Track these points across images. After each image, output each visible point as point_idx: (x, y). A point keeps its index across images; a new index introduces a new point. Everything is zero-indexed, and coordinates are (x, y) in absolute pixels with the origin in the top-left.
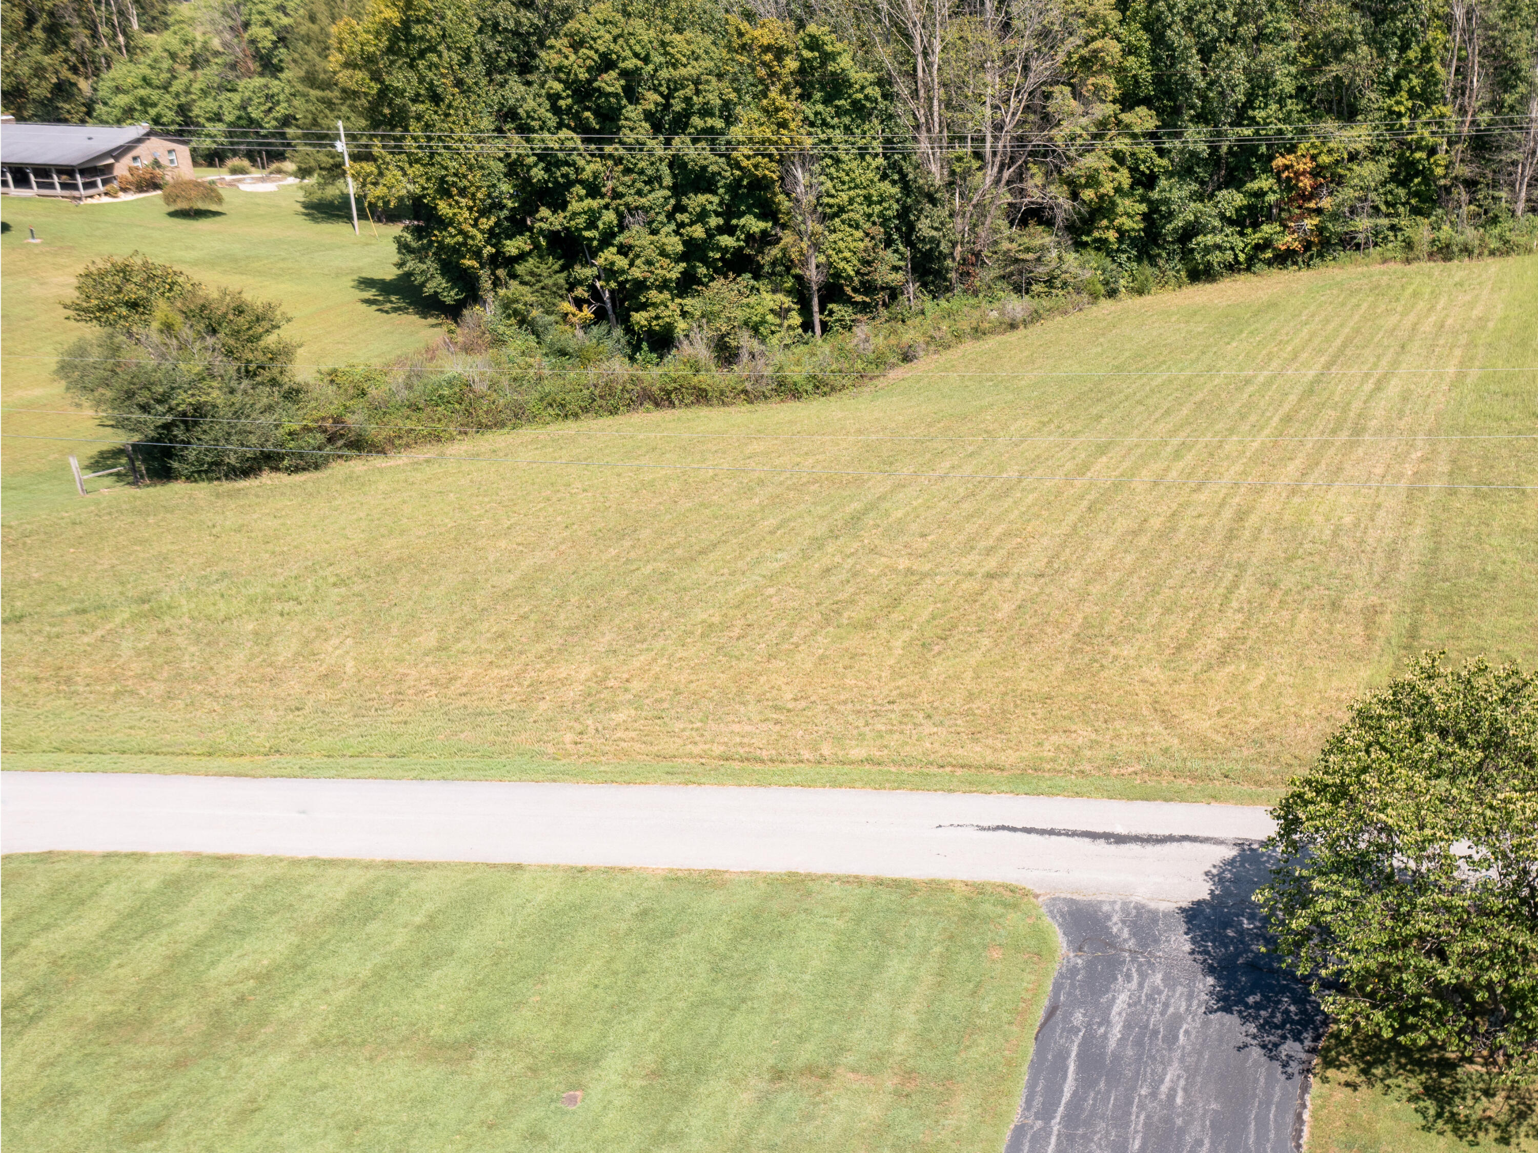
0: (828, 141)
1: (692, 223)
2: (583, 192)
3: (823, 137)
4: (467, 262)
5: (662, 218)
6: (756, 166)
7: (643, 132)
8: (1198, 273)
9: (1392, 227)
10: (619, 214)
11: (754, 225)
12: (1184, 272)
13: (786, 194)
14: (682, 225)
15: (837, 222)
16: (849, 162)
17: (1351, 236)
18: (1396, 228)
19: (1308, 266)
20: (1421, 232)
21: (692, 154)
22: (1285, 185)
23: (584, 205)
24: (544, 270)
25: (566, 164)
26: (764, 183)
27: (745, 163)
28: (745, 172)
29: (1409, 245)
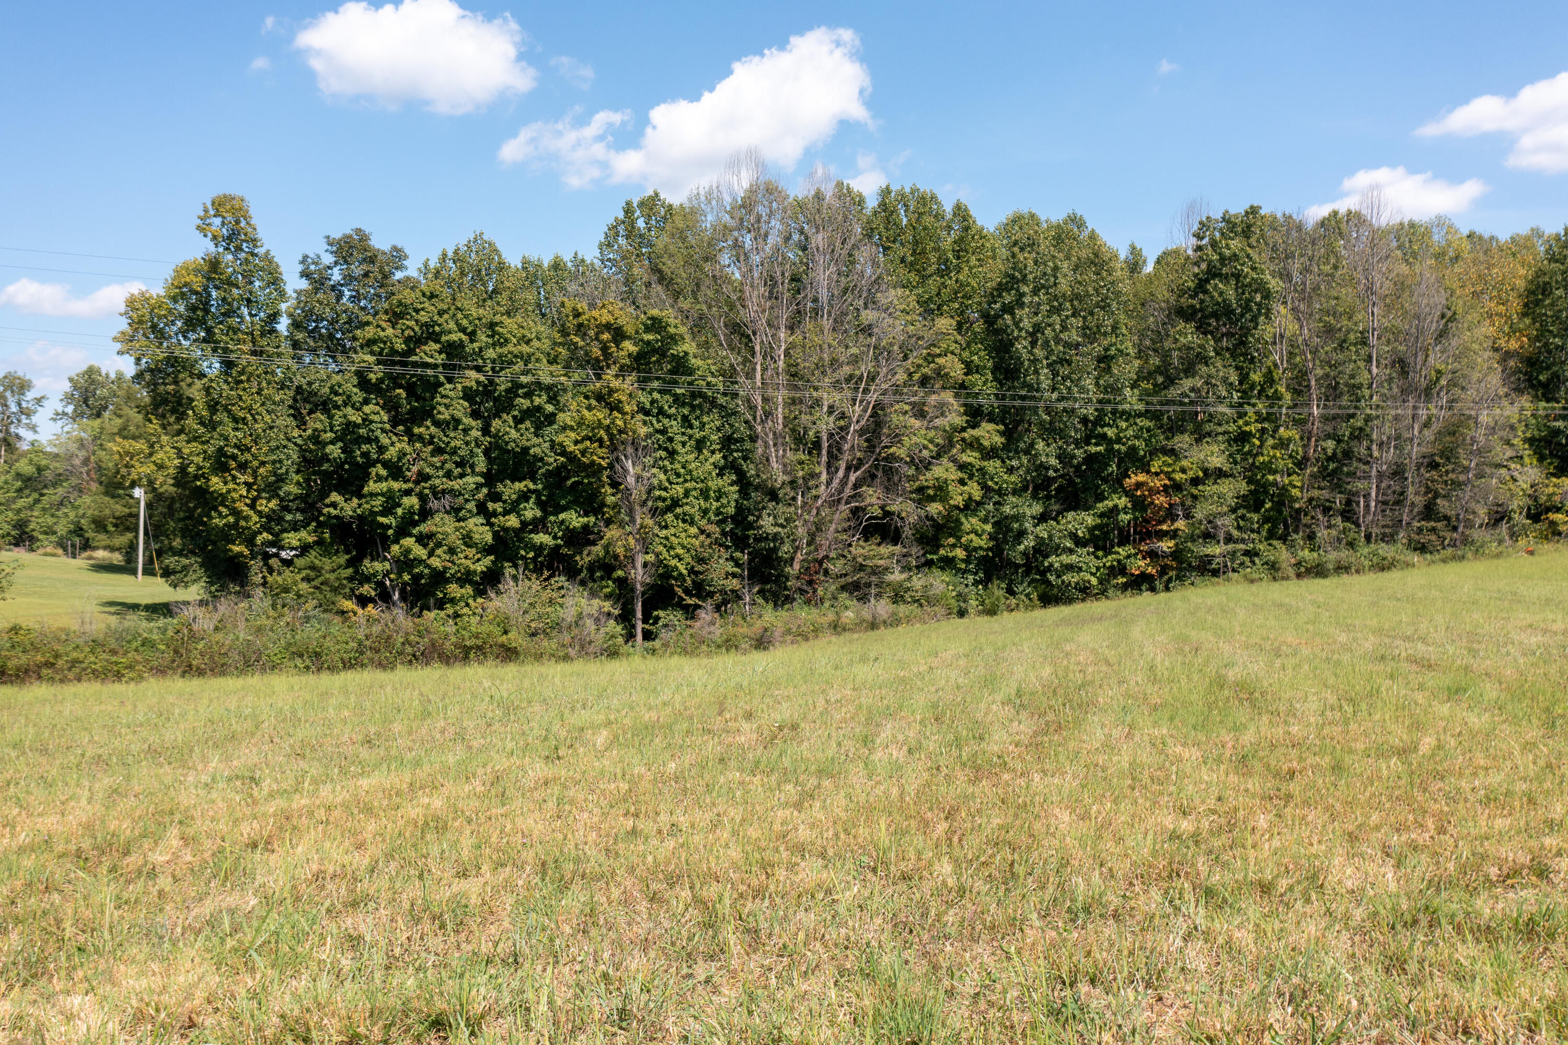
0: (663, 432)
1: (506, 513)
2: (384, 473)
4: (236, 548)
5: (471, 506)
6: (583, 452)
7: (461, 409)
8: (1049, 599)
9: (1247, 553)
10: (422, 498)
11: (574, 519)
12: (1034, 596)
13: (615, 485)
14: (495, 514)
15: (669, 517)
16: (686, 454)
17: (1208, 559)
18: (1252, 554)
19: (1167, 589)
20: (1283, 554)
21: (514, 434)
22: (1139, 504)
23: (384, 486)
24: (327, 564)
25: (368, 440)
26: (594, 470)
27: (572, 448)
28: (571, 458)
29: (1273, 567)
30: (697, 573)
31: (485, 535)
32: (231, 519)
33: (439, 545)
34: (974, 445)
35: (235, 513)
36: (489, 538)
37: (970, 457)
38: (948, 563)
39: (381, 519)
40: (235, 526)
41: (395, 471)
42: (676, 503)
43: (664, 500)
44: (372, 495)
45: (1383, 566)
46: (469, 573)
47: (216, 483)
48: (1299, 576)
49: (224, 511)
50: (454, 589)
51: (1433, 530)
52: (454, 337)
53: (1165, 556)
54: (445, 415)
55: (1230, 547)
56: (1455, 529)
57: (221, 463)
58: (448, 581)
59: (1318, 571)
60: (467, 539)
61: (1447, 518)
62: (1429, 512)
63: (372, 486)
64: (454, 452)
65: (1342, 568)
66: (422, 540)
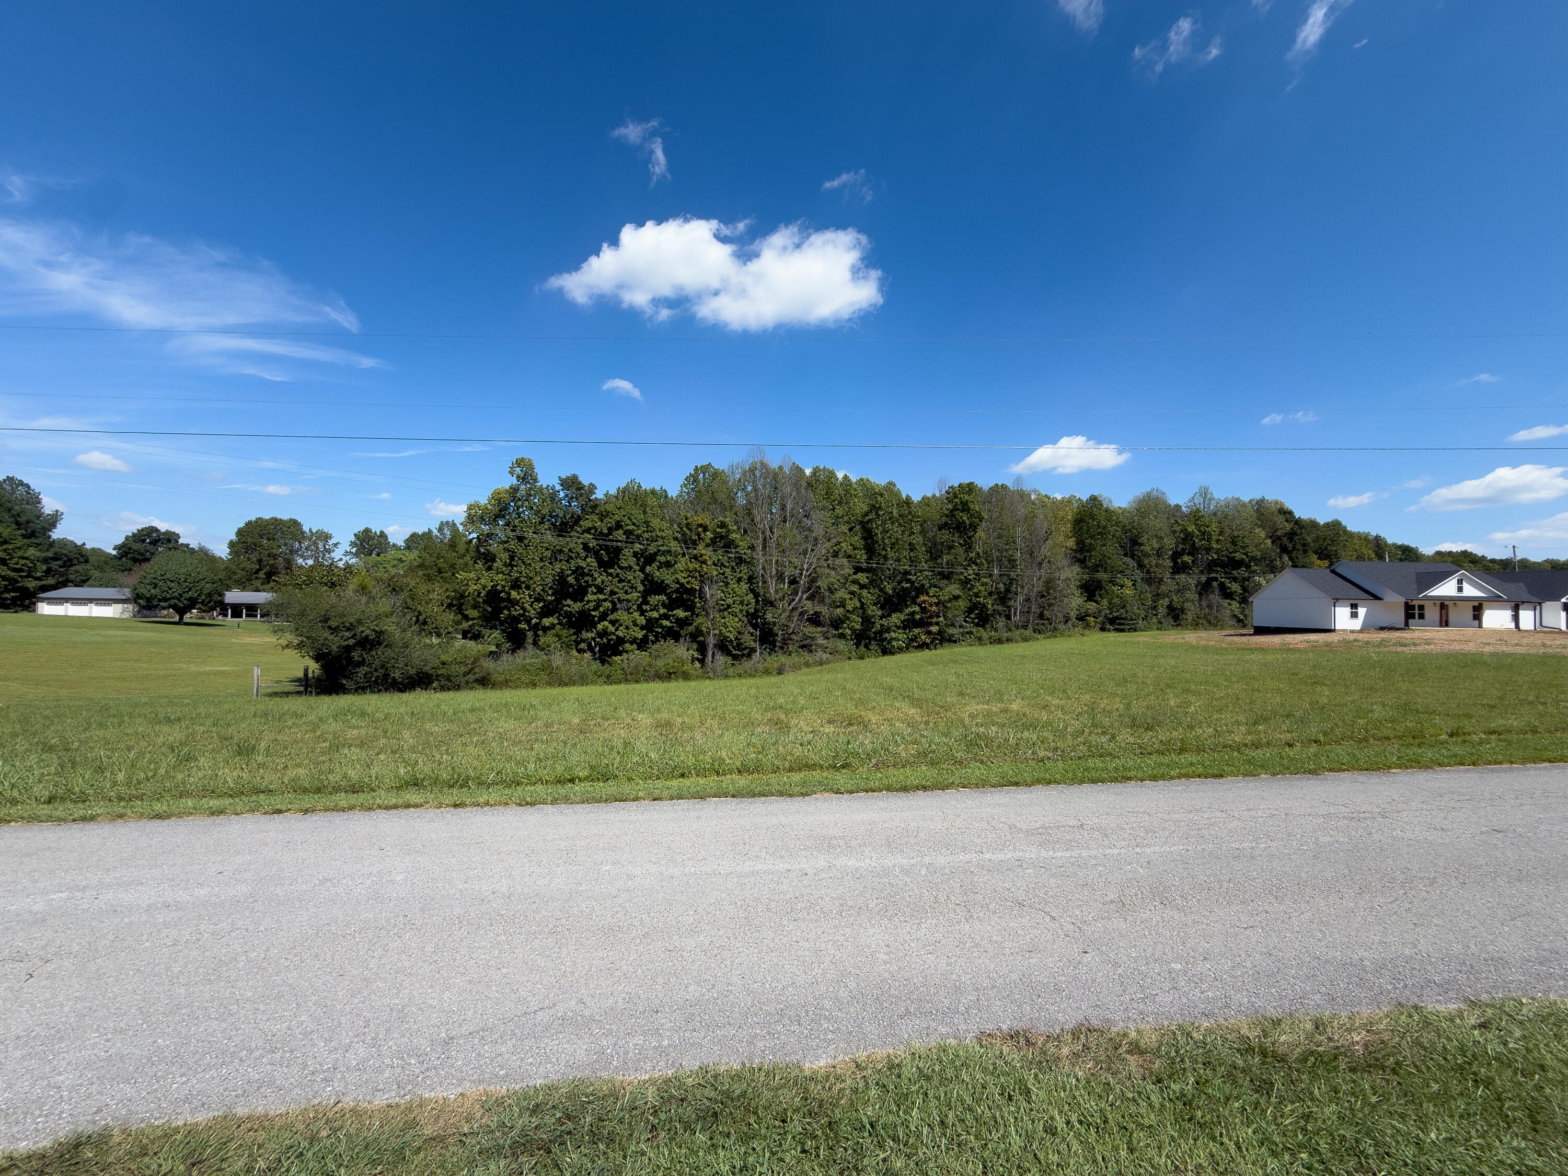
0: (723, 574)
1: (651, 610)
2: (595, 590)
3: (721, 571)
4: (523, 626)
5: (635, 607)
6: (688, 583)
7: (632, 561)
8: (885, 652)
9: (967, 633)
10: (613, 602)
11: (681, 613)
12: (879, 651)
13: (701, 598)
14: (646, 611)
15: (726, 613)
16: (733, 585)
17: (952, 635)
18: (971, 633)
19: (935, 649)
20: (984, 635)
21: (657, 574)
22: (924, 610)
23: (595, 597)
24: (565, 633)
25: (587, 575)
26: (691, 591)
27: (683, 581)
28: (682, 585)
29: (980, 639)
30: (739, 639)
31: (642, 621)
32: (521, 612)
33: (621, 625)
34: (855, 582)
35: (523, 608)
36: (644, 622)
37: (855, 588)
38: (842, 636)
39: (593, 613)
40: (523, 615)
41: (600, 590)
42: (729, 606)
43: (722, 605)
44: (589, 601)
45: (1025, 640)
46: (635, 639)
47: (514, 594)
48: (991, 643)
49: (518, 608)
50: (627, 646)
51: (1043, 624)
52: (631, 527)
53: (934, 633)
54: (625, 565)
55: (961, 630)
56: (1051, 624)
57: (516, 585)
58: (626, 642)
59: (999, 641)
60: (635, 624)
61: (1048, 619)
62: (1041, 616)
63: (590, 597)
64: (629, 581)
65: (1009, 640)
66: (613, 623)
